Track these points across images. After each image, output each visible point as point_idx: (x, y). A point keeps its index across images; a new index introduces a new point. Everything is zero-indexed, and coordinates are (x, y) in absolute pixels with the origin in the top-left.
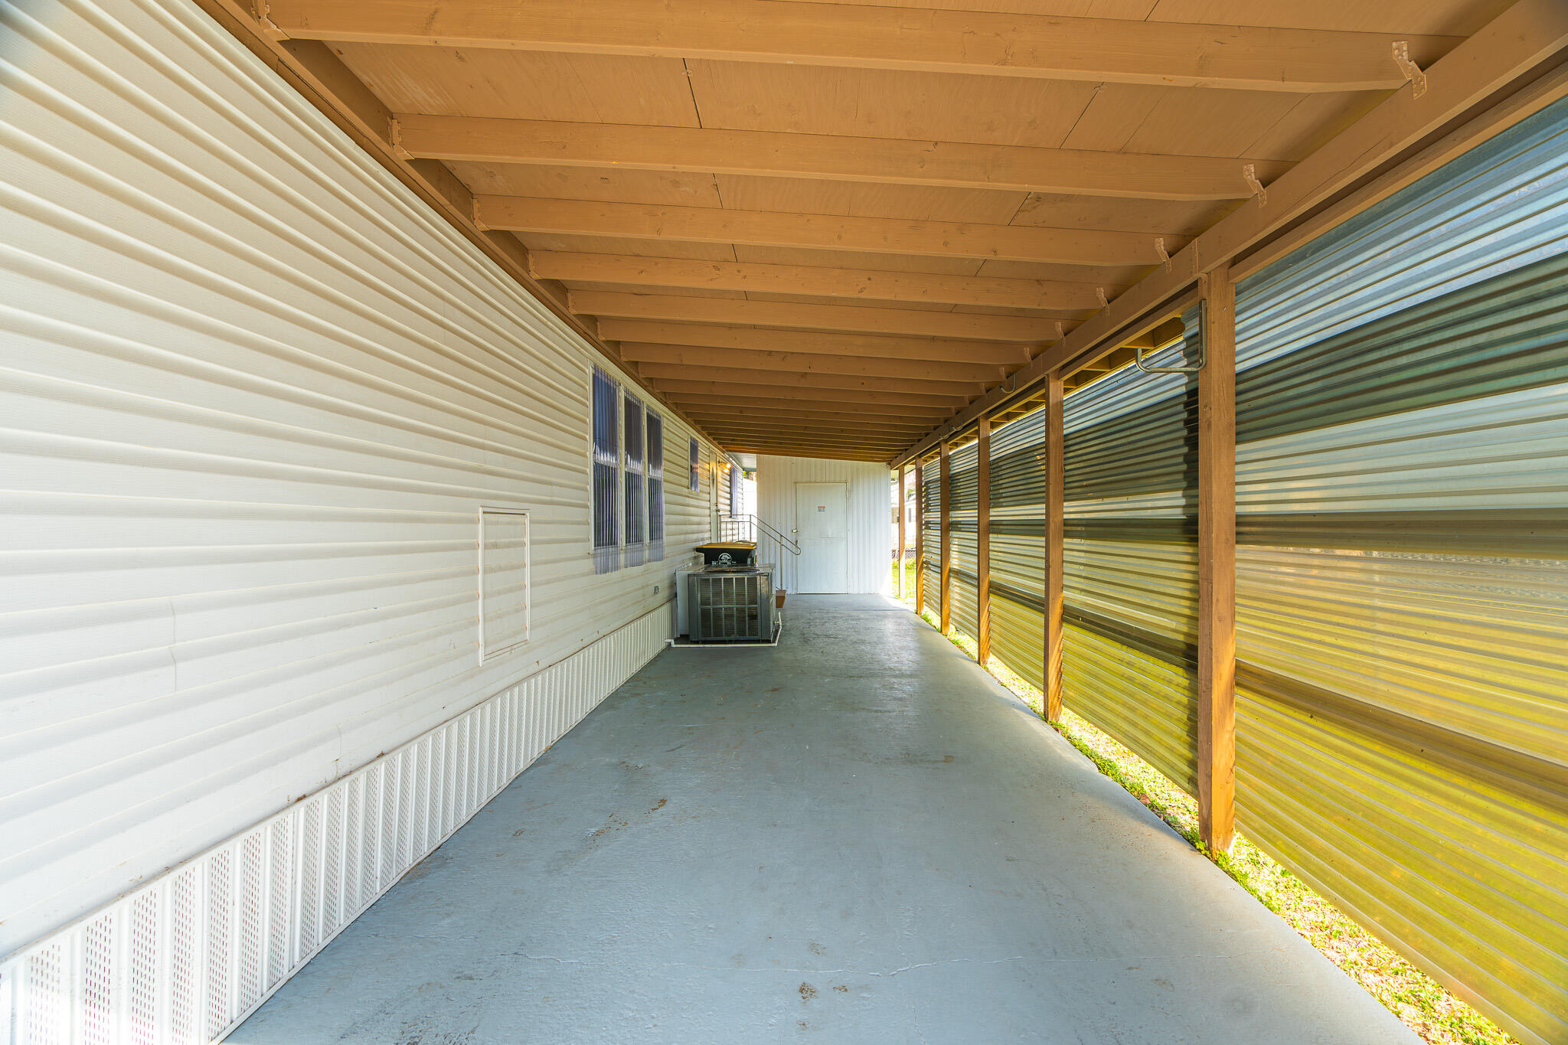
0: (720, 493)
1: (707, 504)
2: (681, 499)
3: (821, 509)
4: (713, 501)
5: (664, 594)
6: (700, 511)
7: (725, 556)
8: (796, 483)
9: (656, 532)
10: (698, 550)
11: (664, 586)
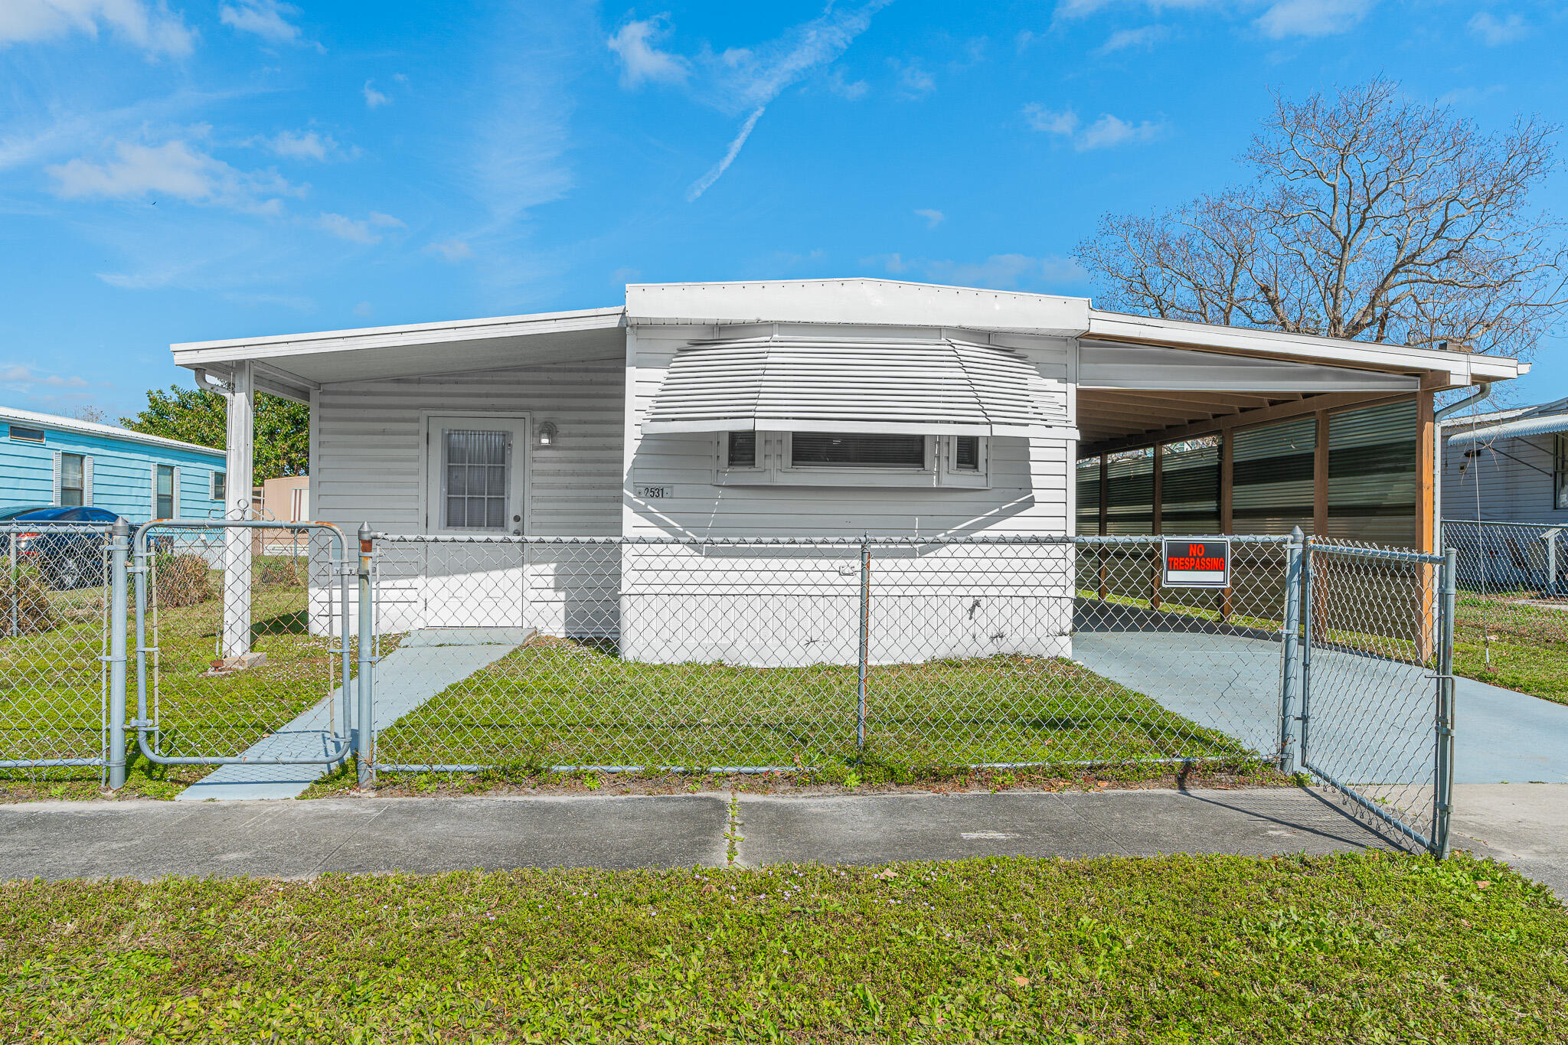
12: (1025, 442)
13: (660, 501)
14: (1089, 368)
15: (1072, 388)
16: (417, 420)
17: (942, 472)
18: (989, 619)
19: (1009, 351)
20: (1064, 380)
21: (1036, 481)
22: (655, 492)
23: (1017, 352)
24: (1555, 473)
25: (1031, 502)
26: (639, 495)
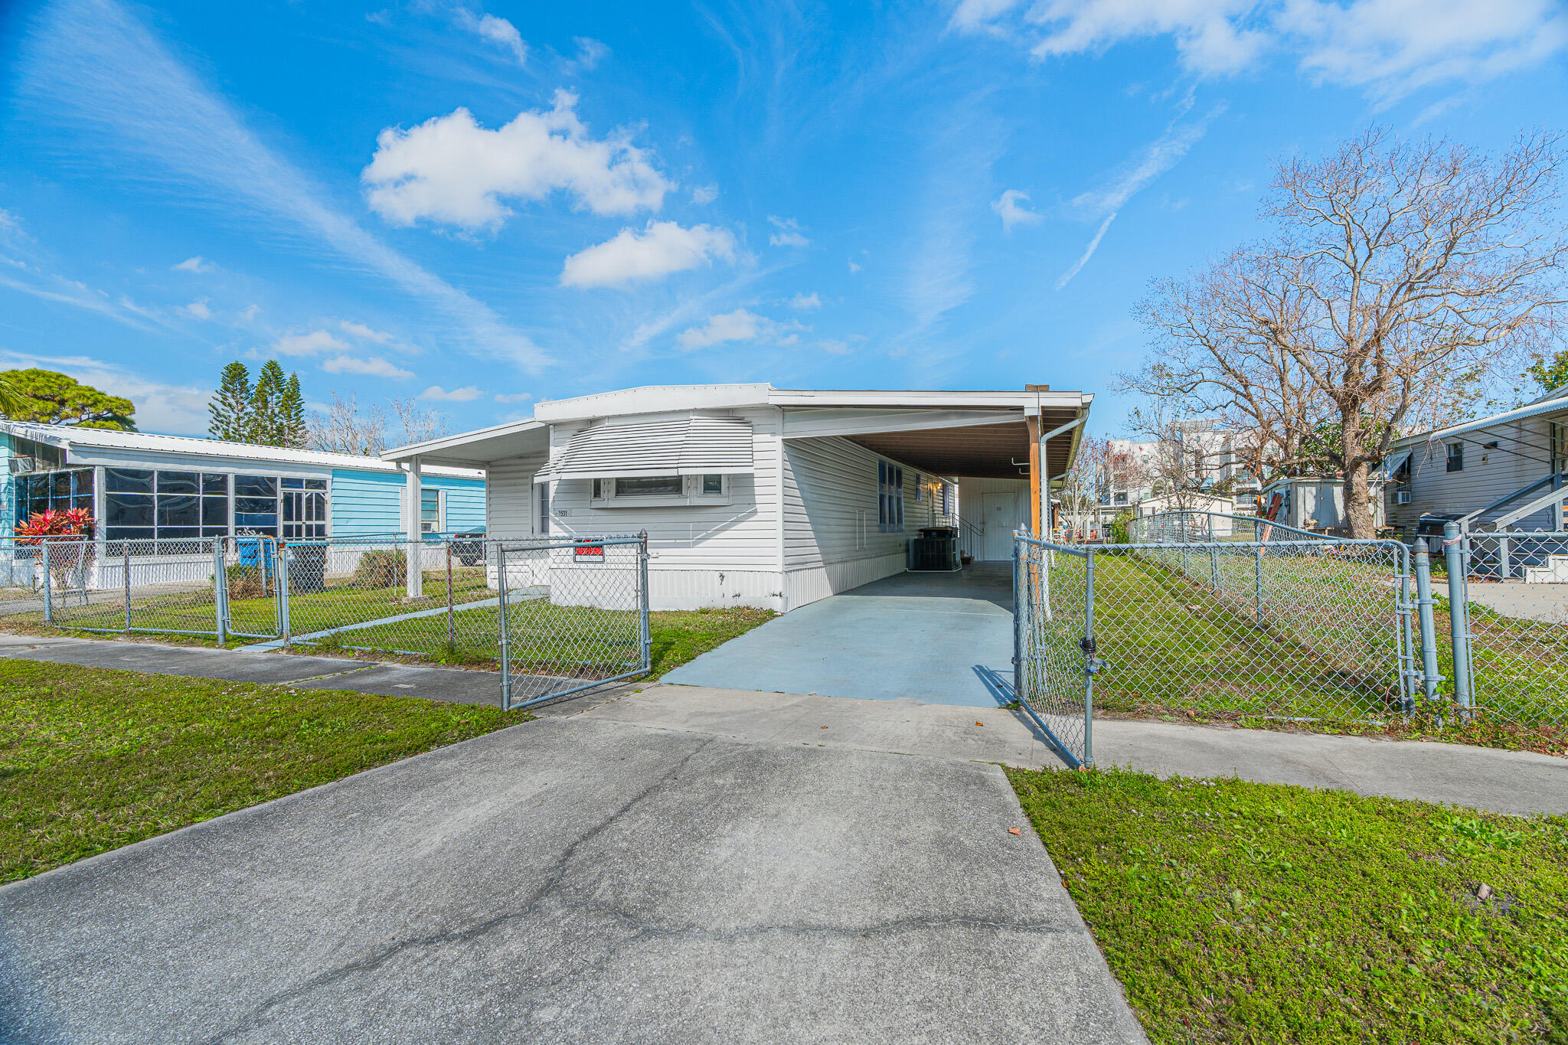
0: (935, 500)
1: (926, 507)
2: (911, 505)
3: (999, 509)
4: (930, 504)
5: (903, 548)
6: (922, 511)
7: (934, 534)
8: (983, 493)
9: (900, 520)
10: (921, 530)
11: (903, 544)
12: (751, 476)
13: (565, 518)
14: (789, 426)
15: (779, 439)
16: (527, 478)
17: (694, 497)
18: (731, 586)
19: (741, 420)
20: (773, 434)
21: (758, 499)
22: (563, 513)
23: (746, 420)
24: (1553, 461)
25: (755, 512)
26: (556, 515)
